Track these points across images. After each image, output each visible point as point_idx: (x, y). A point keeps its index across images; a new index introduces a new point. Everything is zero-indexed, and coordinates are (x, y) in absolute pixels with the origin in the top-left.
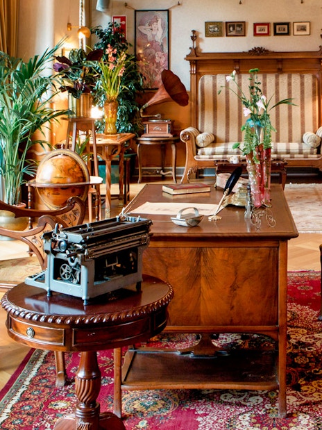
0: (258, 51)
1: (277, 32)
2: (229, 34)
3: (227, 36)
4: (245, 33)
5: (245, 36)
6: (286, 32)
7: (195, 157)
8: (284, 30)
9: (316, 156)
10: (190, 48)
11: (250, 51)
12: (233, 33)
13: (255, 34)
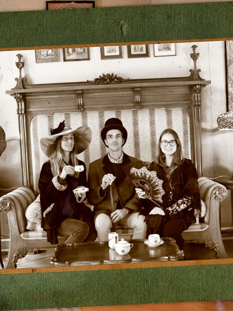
0: (108, 80)
1: (133, 53)
2: (67, 58)
3: (65, 60)
4: (89, 56)
5: (89, 59)
6: (144, 52)
7: (22, 235)
8: (142, 50)
9: (199, 226)
10: (16, 79)
11: (96, 80)
12: (74, 56)
13: (103, 57)
